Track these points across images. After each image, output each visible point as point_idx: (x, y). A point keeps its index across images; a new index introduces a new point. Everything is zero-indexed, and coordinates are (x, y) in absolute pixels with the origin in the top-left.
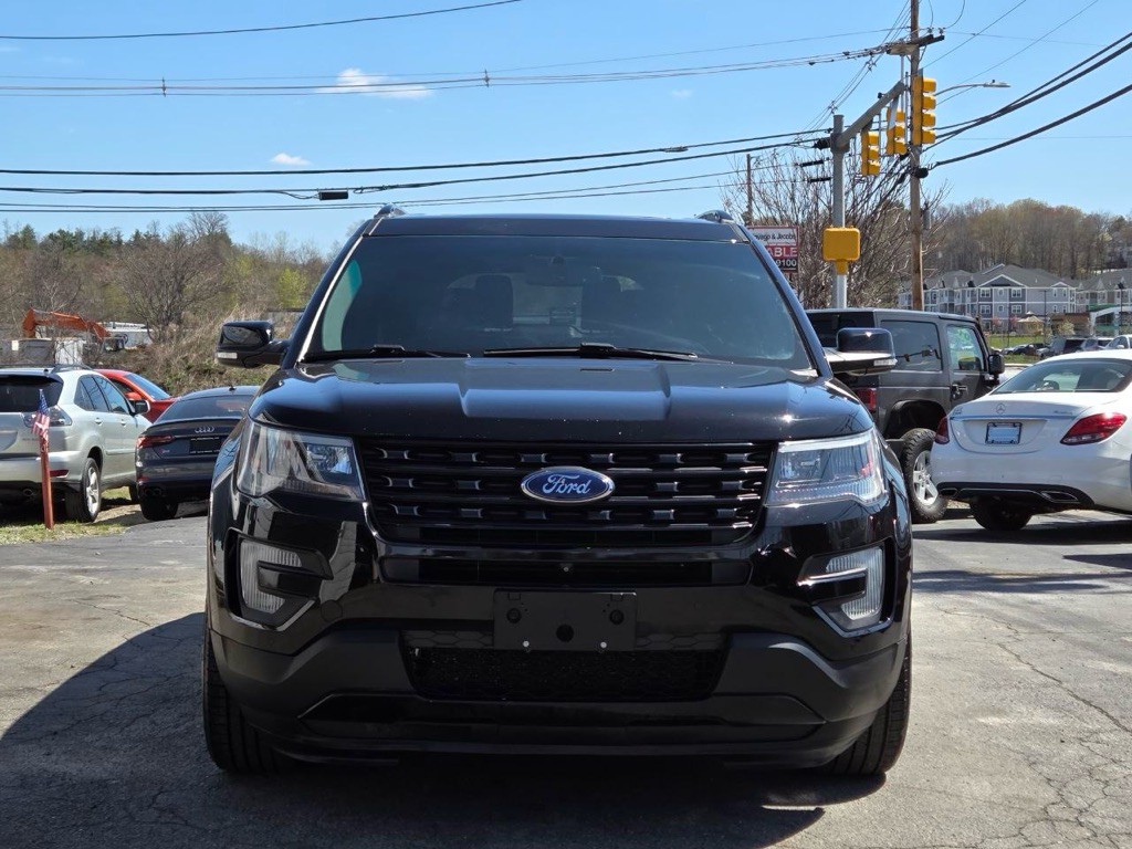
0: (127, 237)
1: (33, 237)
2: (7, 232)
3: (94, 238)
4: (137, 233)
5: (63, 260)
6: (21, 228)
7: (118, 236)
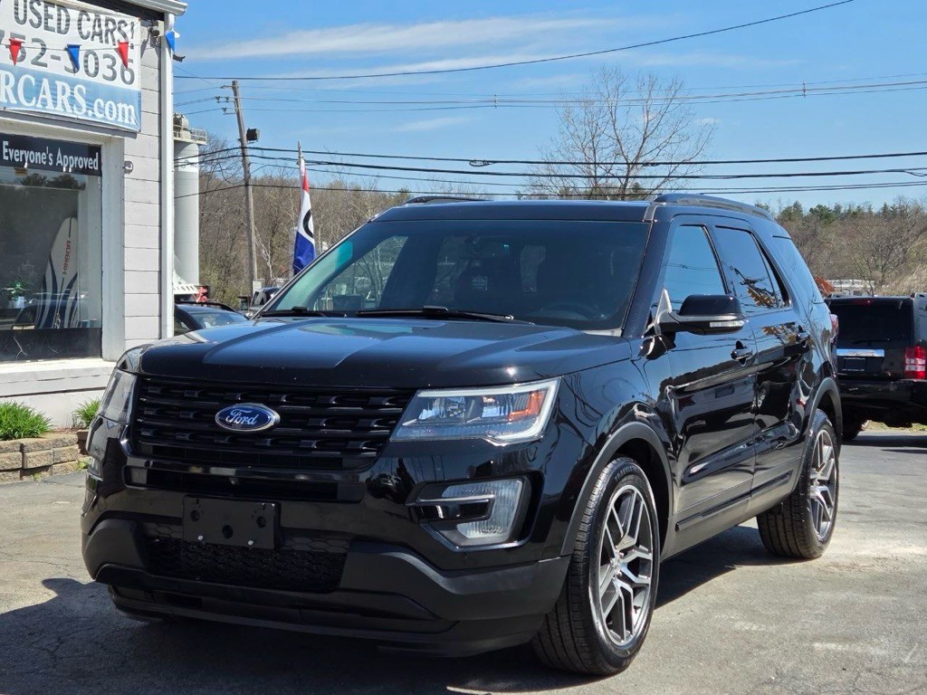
0: (876, 209)
1: (801, 211)
2: (780, 208)
3: (849, 210)
4: (885, 205)
5: (819, 229)
6: (792, 204)
7: (870, 209)
